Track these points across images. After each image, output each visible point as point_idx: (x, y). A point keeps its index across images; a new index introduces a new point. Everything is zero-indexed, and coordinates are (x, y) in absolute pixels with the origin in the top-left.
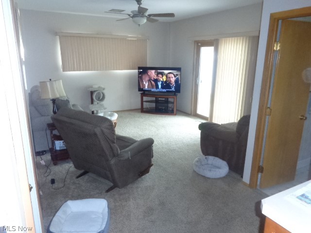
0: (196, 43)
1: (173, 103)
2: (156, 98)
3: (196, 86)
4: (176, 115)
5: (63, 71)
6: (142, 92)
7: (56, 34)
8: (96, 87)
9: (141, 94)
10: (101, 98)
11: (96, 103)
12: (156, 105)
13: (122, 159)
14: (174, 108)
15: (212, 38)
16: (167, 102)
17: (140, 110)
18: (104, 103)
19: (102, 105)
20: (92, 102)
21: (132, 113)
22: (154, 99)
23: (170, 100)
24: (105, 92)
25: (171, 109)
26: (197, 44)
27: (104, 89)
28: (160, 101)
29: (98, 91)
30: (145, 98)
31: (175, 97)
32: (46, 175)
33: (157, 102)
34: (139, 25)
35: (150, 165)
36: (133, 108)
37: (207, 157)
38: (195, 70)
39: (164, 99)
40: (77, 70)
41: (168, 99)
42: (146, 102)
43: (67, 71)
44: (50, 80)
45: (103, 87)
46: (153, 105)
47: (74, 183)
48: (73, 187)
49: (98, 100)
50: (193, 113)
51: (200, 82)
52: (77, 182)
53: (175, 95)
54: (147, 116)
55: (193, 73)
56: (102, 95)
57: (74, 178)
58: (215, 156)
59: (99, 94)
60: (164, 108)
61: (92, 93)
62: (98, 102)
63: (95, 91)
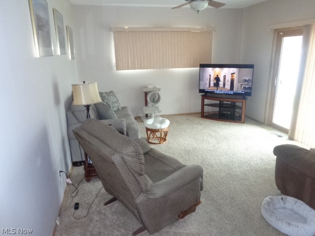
0: (276, 33)
1: (241, 108)
2: (220, 101)
3: (274, 88)
4: (244, 123)
5: (117, 70)
6: (203, 94)
7: (110, 29)
8: (150, 87)
9: (202, 96)
10: (156, 100)
11: (151, 105)
12: (219, 109)
13: (152, 197)
14: (241, 114)
15: (300, 24)
16: (233, 106)
17: (200, 115)
18: (159, 105)
19: (157, 108)
20: (146, 104)
21: (191, 118)
22: (218, 102)
23: (238, 104)
24: (160, 93)
25: (238, 115)
26: (278, 33)
27: (159, 90)
28: (224, 105)
29: (153, 92)
30: (207, 101)
31: (244, 101)
32: (74, 195)
33: (221, 105)
34: (198, 11)
35: (197, 202)
36: (192, 111)
37: (284, 197)
38: (272, 68)
39: (230, 103)
40: (131, 69)
41: (235, 102)
42: (208, 105)
43: (121, 70)
44: (84, 82)
45: (158, 87)
46: (217, 109)
47: (100, 212)
48: (96, 218)
49: (153, 102)
50: (266, 122)
51: (279, 82)
52: (103, 211)
53: (244, 98)
54: (208, 122)
55: (270, 71)
56: (158, 96)
57: (102, 204)
58: (298, 199)
59: (154, 95)
60: (229, 113)
61: (146, 94)
62: (153, 104)
63: (149, 92)
